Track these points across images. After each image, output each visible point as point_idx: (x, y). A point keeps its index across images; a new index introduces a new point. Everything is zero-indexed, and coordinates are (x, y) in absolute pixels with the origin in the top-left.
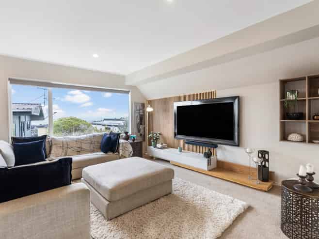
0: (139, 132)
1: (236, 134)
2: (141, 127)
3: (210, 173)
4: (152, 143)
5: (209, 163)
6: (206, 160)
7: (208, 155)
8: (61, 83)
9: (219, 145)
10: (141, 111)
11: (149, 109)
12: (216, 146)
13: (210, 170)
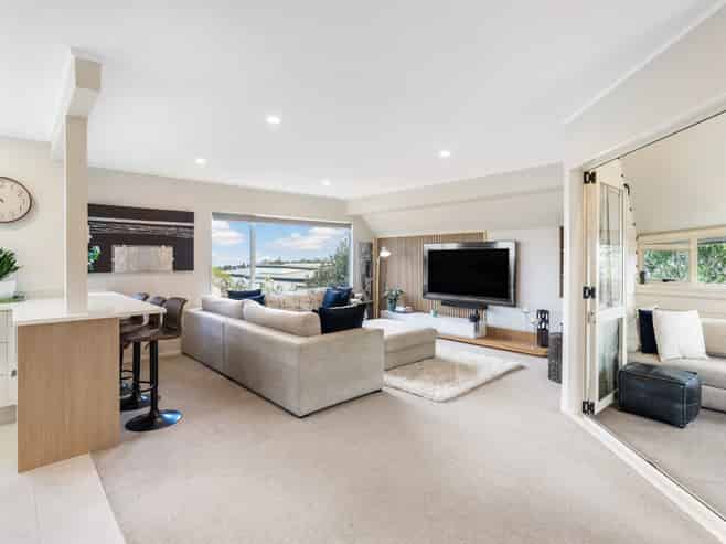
0: (364, 288)
1: (512, 291)
2: (367, 280)
3: (478, 342)
4: (389, 305)
5: (477, 329)
6: (472, 325)
7: (475, 319)
8: (264, 216)
9: (490, 306)
10: (368, 256)
11: (385, 254)
12: (485, 307)
13: (478, 338)
